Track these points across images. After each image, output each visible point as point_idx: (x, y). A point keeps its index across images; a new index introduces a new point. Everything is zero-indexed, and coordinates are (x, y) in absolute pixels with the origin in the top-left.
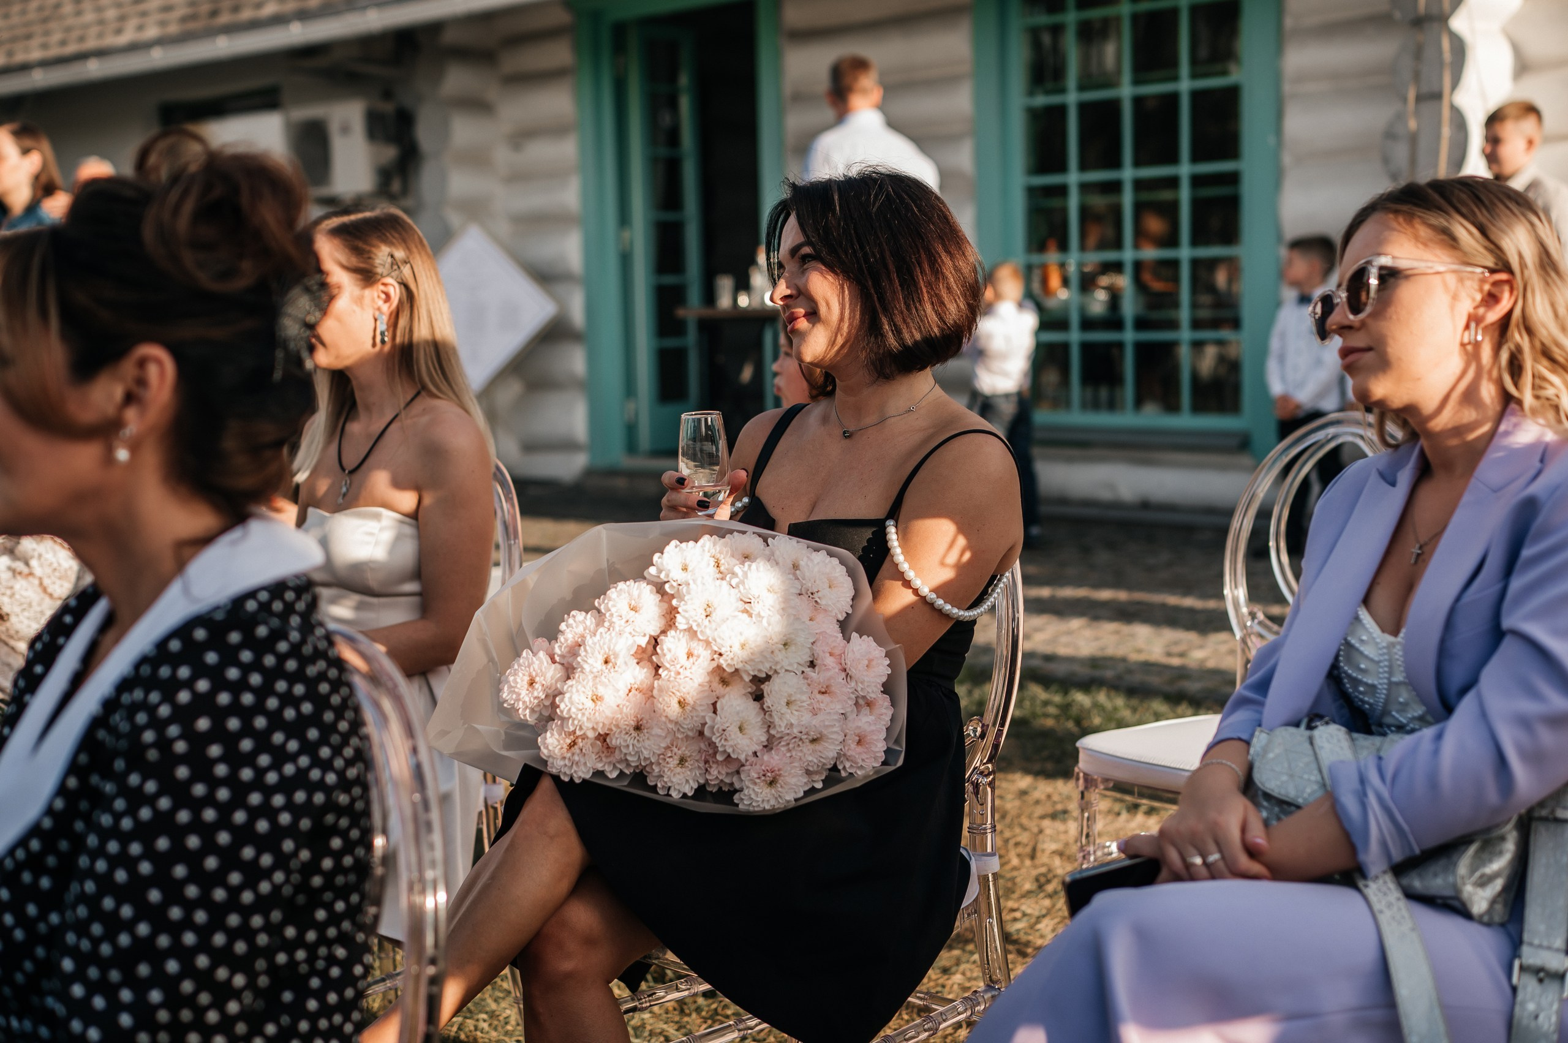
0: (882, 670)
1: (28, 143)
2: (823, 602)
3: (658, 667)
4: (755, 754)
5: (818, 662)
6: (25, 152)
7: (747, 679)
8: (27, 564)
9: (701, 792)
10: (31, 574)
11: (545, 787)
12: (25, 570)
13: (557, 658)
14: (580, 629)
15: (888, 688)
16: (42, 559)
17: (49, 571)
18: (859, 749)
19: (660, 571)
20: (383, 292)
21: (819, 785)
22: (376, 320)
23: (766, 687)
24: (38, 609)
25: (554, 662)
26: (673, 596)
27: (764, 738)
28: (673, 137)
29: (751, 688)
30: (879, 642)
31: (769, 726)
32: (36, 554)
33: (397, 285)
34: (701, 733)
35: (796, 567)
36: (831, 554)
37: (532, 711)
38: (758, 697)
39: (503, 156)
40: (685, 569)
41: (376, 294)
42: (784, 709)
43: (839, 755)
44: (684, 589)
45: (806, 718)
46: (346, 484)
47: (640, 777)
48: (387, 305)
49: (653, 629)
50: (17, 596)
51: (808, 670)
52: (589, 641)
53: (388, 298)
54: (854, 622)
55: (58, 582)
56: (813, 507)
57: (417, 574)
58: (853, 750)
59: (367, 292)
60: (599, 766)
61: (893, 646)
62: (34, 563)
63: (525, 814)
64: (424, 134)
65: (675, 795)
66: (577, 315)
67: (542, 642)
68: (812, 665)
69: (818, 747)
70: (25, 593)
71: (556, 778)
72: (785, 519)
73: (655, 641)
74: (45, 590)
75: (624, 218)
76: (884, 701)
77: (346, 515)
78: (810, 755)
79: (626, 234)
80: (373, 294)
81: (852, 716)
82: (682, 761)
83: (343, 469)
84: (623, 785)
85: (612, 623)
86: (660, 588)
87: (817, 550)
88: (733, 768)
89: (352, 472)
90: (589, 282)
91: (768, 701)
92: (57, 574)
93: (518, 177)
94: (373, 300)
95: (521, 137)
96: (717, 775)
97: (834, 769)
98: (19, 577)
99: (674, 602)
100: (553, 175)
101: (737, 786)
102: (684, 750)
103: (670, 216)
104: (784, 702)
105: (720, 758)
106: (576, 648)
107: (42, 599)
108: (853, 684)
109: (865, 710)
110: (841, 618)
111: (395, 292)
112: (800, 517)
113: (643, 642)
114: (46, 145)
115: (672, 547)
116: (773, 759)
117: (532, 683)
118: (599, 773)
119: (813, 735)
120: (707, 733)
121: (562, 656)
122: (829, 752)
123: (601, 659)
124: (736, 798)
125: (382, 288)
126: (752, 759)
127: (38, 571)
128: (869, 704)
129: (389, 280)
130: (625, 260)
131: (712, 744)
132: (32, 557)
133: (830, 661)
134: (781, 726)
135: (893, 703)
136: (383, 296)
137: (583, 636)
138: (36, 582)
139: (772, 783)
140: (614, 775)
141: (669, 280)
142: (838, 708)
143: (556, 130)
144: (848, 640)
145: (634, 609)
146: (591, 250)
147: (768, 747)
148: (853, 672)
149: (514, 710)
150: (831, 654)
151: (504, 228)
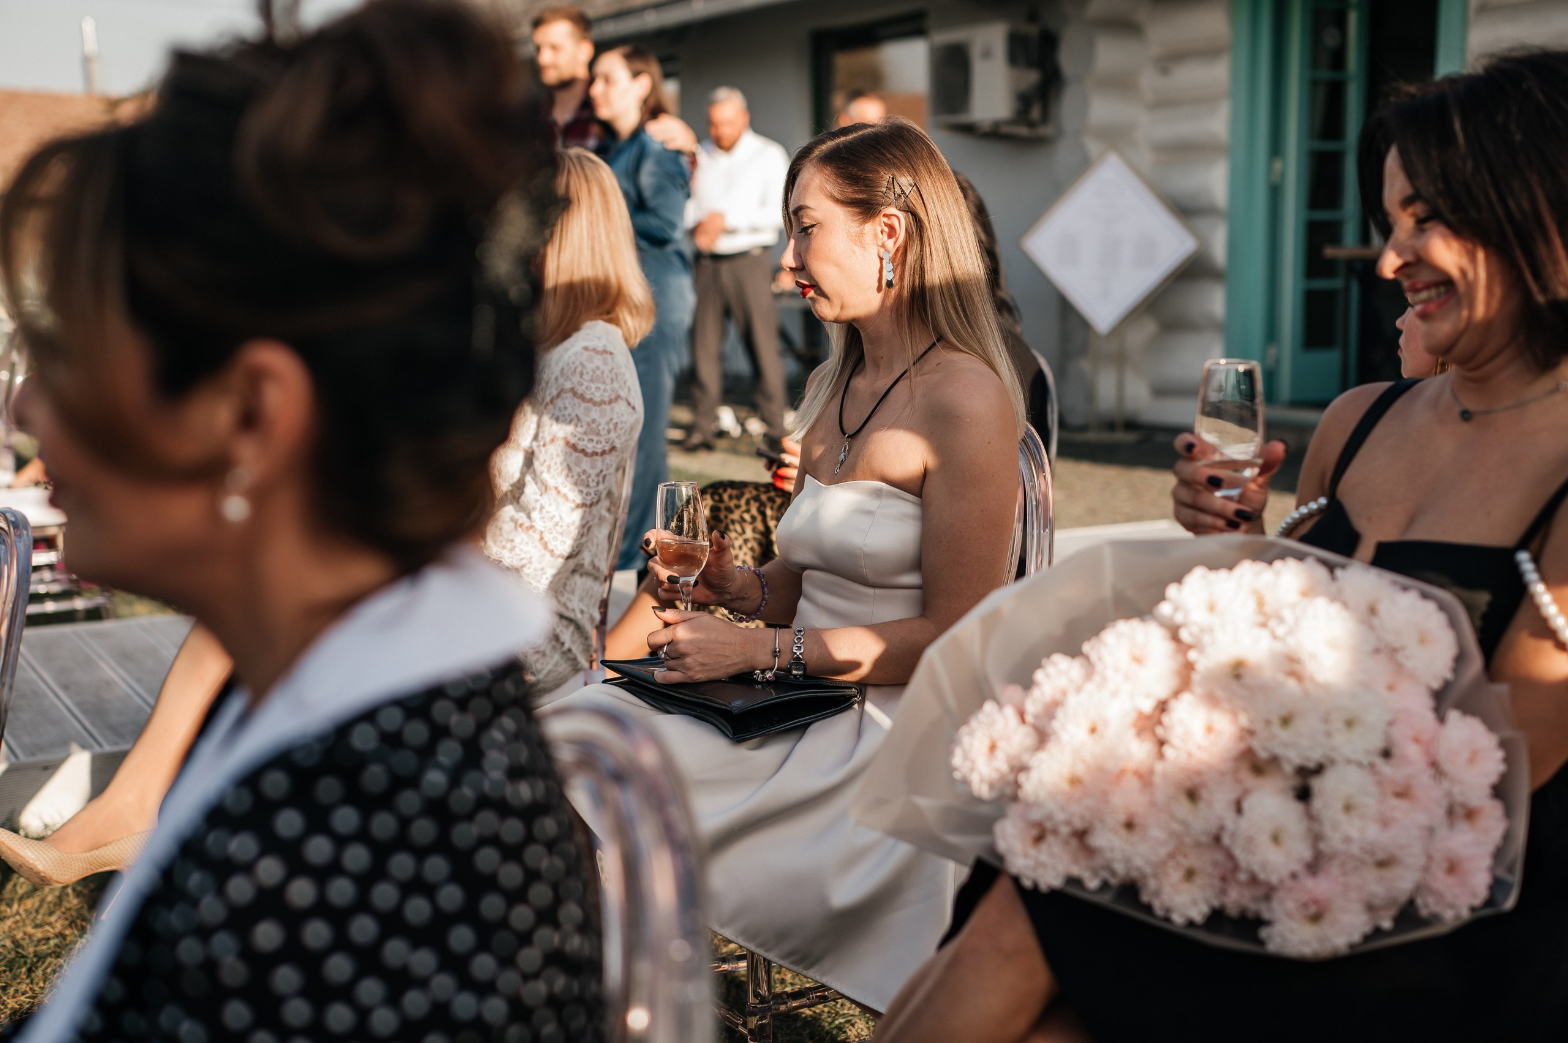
0: (1492, 764)
1: (639, 66)
2: (1409, 664)
3: (1162, 743)
4: (1294, 876)
5: (1396, 751)
6: (636, 74)
7: (1288, 769)
8: (529, 516)
9: (1217, 918)
10: (532, 527)
11: (1001, 893)
12: (527, 523)
13: (1029, 718)
14: (1062, 682)
15: (1500, 791)
16: (544, 511)
17: (550, 525)
18: (1451, 880)
19: (1176, 609)
20: (886, 225)
21: (1387, 924)
22: (881, 259)
23: (1316, 783)
24: (539, 566)
25: (1023, 720)
26: (1190, 647)
27: (1307, 854)
28: (1338, 59)
29: (1295, 782)
30: (1491, 725)
31: (1316, 838)
32: (538, 506)
33: (900, 214)
34: (1217, 839)
35: (1372, 611)
36: (1425, 596)
37: (991, 786)
38: (1303, 794)
39: (1149, 80)
40: (1212, 608)
41: (879, 229)
42: (1341, 817)
43: (1419, 888)
44: (1206, 639)
45: (1373, 832)
46: (844, 451)
47: (1130, 890)
48: (892, 240)
49: (1162, 690)
50: (517, 551)
51: (1380, 762)
52: (1072, 701)
53: (892, 232)
54: (1454, 695)
55: (560, 538)
56: (1411, 521)
57: (918, 564)
58: (1441, 880)
59: (868, 227)
60: (1075, 871)
61: (1509, 733)
62: (535, 515)
63: (976, 921)
64: (1067, 60)
65: (1178, 919)
66: (1219, 252)
67: (1014, 692)
68: (1386, 754)
69: (1387, 873)
70: (526, 549)
71: (1016, 880)
72: (1372, 536)
73: (1163, 707)
74: (545, 546)
75: (1276, 148)
76: (1493, 812)
77: (841, 486)
78: (1375, 885)
79: (1278, 165)
80: (874, 228)
81: (1442, 831)
82: (1190, 875)
83: (844, 434)
84: (1105, 899)
85: (1104, 679)
86: (1174, 632)
87: (1405, 589)
88: (1260, 892)
89: (853, 436)
90: (1233, 217)
91: (1317, 803)
92: (559, 529)
93: (1164, 103)
94: (876, 235)
95: (1170, 60)
96: (1236, 899)
97: (1411, 902)
98: (519, 529)
99: (1192, 655)
100: (1202, 101)
101: (1266, 915)
102: (1193, 860)
103: (1330, 146)
104: (1338, 805)
105: (1243, 877)
106: (1052, 709)
107: (543, 556)
108: (1446, 785)
109: (1463, 826)
110: (1436, 685)
111: (901, 222)
112: (1390, 534)
113: (1147, 706)
114: (655, 68)
115: (1197, 577)
116: (1320, 887)
117: (993, 748)
118: (1074, 881)
119: (1381, 855)
120: (1226, 840)
121: (1036, 717)
122: (1403, 882)
123: (1085, 726)
124: (1264, 933)
125: (885, 220)
126: (1289, 883)
127: (539, 525)
128: (1470, 814)
129: (892, 210)
130: (1275, 193)
131: (1230, 856)
132: (534, 509)
133: (1413, 752)
134: (1333, 841)
135: (1509, 813)
136: (886, 229)
137: (1064, 693)
138: (537, 537)
139: (1316, 918)
140: (1093, 884)
141: (1322, 215)
142: (1422, 818)
143: (1209, 53)
144: (1441, 719)
145: (1138, 660)
146: (1239, 182)
147: (1314, 867)
148: (1447, 767)
149: (966, 782)
150: (1417, 740)
151: (1146, 158)
